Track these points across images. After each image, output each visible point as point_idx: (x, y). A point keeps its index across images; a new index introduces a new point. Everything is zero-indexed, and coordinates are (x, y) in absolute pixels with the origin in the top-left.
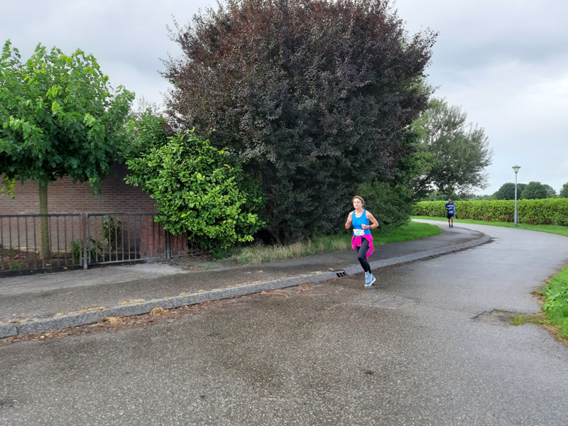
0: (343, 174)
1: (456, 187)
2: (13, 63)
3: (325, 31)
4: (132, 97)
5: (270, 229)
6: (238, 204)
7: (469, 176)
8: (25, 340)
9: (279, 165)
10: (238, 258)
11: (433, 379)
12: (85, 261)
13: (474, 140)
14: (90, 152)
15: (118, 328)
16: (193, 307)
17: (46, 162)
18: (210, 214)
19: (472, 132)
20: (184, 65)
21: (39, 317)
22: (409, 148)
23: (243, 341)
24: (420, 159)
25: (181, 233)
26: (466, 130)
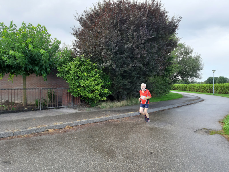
0: (143, 73)
1: (189, 78)
2: (14, 29)
3: (136, 16)
4: (60, 43)
5: (113, 95)
6: (100, 85)
7: (194, 74)
8: (16, 138)
9: (117, 70)
10: (100, 106)
11: (177, 156)
12: (40, 107)
13: (196, 59)
14: (43, 64)
15: (53, 133)
16: (82, 126)
17: (26, 68)
18: (89, 89)
19: (196, 56)
20: (80, 30)
21: (21, 129)
22: (169, 63)
23: (101, 140)
24: (174, 67)
25: (78, 96)
26: (193, 55)
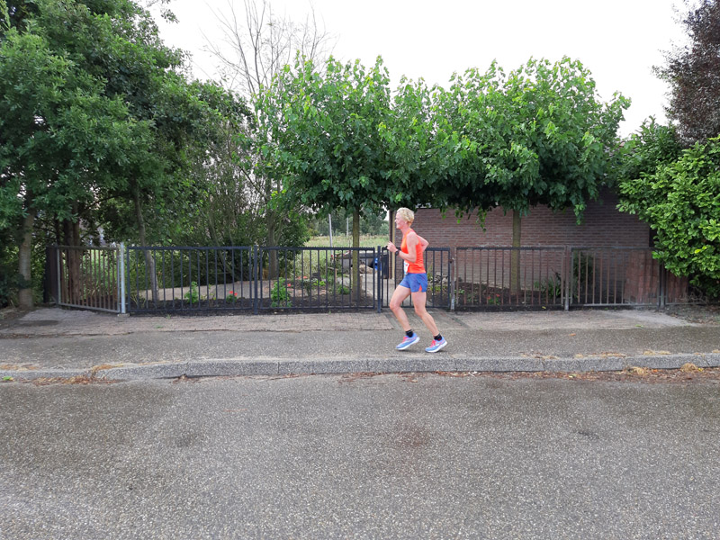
12: (566, 301)
15: (652, 380)
21: (558, 356)
25: (687, 275)
